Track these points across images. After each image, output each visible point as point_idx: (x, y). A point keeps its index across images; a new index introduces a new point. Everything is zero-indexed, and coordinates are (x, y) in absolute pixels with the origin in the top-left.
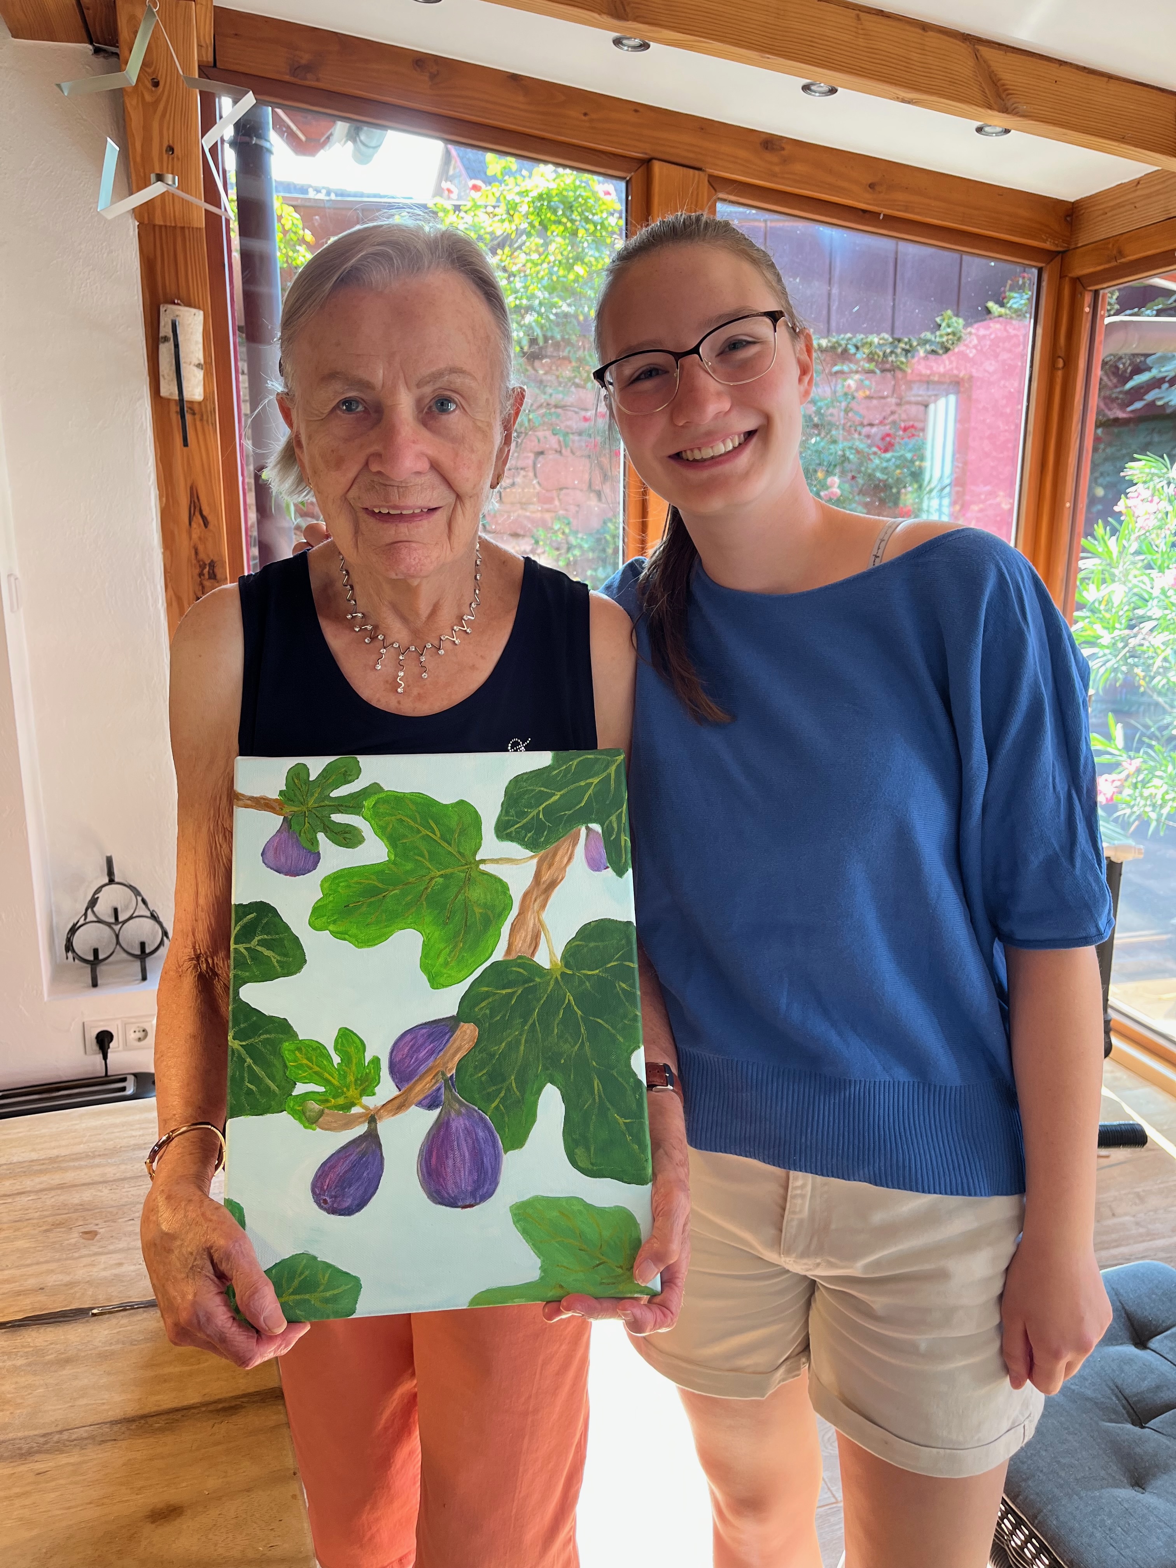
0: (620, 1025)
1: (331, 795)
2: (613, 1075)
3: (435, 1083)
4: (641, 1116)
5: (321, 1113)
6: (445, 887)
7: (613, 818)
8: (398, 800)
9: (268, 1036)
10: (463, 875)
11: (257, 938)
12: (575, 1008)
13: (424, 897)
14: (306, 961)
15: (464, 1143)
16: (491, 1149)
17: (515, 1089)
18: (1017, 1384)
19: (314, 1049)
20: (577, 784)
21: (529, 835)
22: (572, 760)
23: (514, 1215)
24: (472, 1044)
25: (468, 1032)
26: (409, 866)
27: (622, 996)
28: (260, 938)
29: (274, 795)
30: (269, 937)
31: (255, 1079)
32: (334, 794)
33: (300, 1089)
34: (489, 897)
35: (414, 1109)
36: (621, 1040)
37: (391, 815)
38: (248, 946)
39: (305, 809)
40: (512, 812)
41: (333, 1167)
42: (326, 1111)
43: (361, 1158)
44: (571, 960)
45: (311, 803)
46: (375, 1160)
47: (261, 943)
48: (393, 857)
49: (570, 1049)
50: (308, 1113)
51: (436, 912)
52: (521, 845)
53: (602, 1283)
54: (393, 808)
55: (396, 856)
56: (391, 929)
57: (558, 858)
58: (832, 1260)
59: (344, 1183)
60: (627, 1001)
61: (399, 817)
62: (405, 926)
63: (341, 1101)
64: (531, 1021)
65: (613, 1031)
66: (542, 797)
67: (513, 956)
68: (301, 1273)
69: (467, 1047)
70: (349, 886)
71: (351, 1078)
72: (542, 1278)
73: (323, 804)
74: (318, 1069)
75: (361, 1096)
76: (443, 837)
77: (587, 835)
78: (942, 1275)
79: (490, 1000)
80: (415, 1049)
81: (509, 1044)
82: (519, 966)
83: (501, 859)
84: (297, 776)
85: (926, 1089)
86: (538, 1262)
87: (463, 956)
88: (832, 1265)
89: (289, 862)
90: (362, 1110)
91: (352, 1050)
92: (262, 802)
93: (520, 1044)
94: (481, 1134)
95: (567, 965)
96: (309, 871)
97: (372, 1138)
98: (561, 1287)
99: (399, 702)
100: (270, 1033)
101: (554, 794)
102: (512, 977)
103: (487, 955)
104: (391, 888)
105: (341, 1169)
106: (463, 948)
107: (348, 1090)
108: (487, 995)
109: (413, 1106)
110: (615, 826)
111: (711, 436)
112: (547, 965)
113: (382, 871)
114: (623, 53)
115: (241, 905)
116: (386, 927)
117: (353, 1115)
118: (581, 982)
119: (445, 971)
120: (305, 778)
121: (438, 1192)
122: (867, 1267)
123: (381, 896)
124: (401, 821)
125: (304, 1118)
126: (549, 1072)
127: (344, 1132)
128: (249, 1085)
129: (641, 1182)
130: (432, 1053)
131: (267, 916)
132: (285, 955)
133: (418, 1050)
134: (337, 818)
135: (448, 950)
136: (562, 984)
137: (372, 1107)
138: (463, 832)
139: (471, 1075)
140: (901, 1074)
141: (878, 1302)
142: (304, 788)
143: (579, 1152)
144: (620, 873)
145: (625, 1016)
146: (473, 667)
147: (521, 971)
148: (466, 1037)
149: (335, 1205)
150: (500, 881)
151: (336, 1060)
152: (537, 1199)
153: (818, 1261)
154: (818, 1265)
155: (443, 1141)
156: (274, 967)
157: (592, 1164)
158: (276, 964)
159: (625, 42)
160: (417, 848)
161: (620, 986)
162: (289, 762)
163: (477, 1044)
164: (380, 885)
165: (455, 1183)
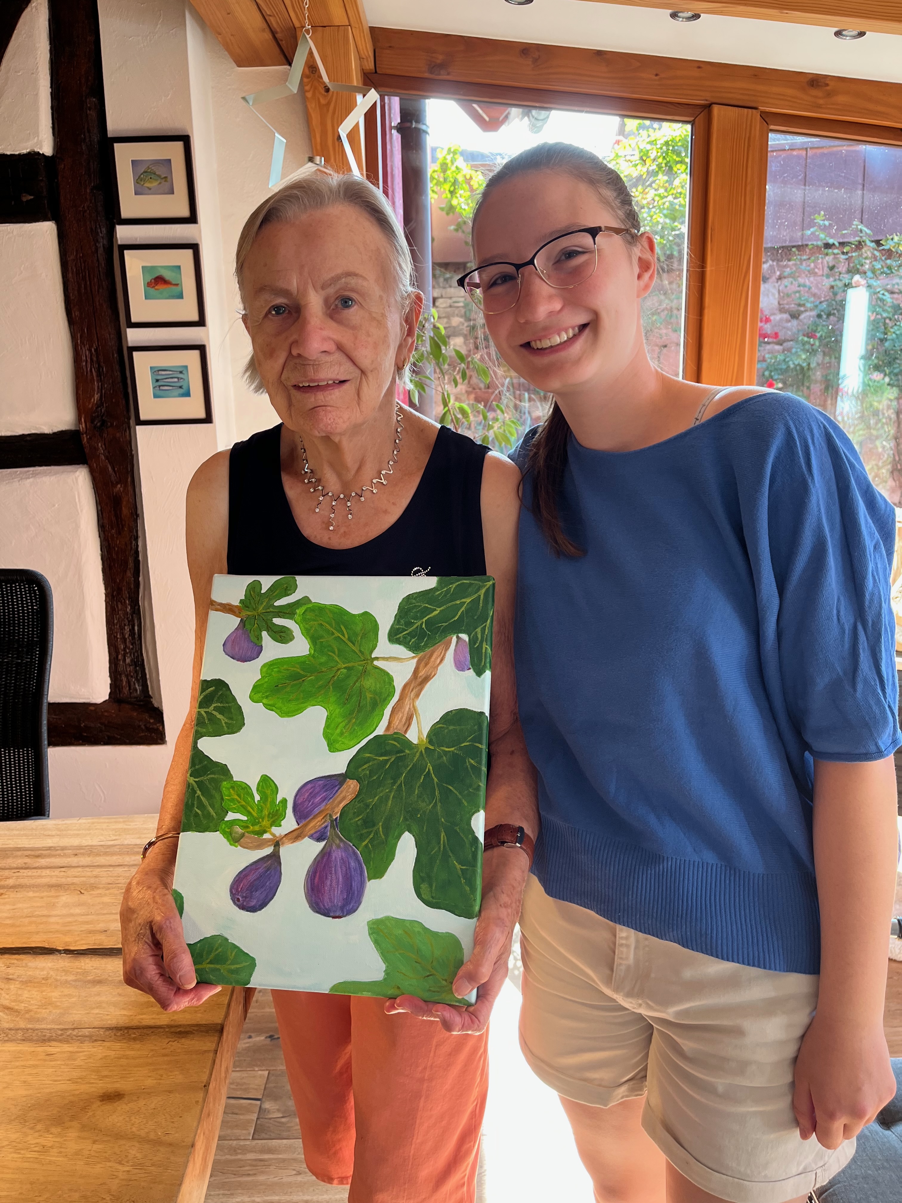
0: (466, 792)
1: (275, 604)
2: (456, 831)
3: (324, 822)
4: (474, 865)
5: (243, 835)
6: (348, 677)
7: (479, 630)
8: (321, 609)
9: (213, 776)
10: (361, 668)
11: (213, 705)
12: (433, 775)
13: (332, 682)
14: (244, 724)
15: (339, 869)
16: (359, 876)
17: (381, 833)
18: (805, 1135)
19: (242, 788)
20: (453, 603)
21: (413, 640)
22: (452, 583)
23: (370, 928)
24: (354, 796)
25: (352, 786)
26: (323, 659)
27: (470, 769)
28: (215, 705)
29: (236, 603)
30: (222, 705)
31: (201, 806)
32: (277, 603)
33: (231, 816)
34: (378, 686)
35: (307, 841)
36: (466, 804)
37: (314, 620)
38: (207, 710)
39: (256, 614)
40: (402, 622)
41: (246, 876)
42: (246, 834)
43: (266, 871)
44: (434, 738)
45: (261, 609)
46: (275, 874)
47: (215, 709)
48: (312, 652)
49: (425, 806)
50: (233, 835)
51: (338, 695)
52: (406, 647)
53: (430, 990)
54: (316, 615)
55: (315, 651)
56: (305, 704)
57: (433, 659)
58: (650, 1003)
59: (253, 888)
60: (473, 774)
61: (320, 622)
62: (316, 703)
63: (257, 828)
64: (399, 782)
65: (460, 797)
66: (426, 611)
67: (390, 732)
68: (217, 950)
69: (350, 797)
70: (279, 672)
71: (266, 812)
72: (385, 979)
73: (268, 610)
74: (244, 803)
75: (271, 826)
76: (349, 639)
77: (457, 642)
78: (738, 1032)
79: (371, 764)
80: (313, 795)
81: (381, 799)
82: (395, 739)
83: (390, 658)
84: (253, 590)
85: (732, 872)
86: (383, 967)
87: (355, 729)
88: (650, 1007)
89: (241, 651)
90: (270, 837)
91: (269, 792)
92: (228, 607)
93: (389, 798)
94: (353, 864)
95: (430, 742)
96: (254, 659)
97: (275, 857)
98: (398, 988)
99: (329, 538)
100: (215, 774)
101: (435, 610)
102: (388, 748)
103: (372, 729)
104: (309, 674)
105: (252, 877)
106: (355, 722)
107: (263, 821)
108: (368, 760)
109: (307, 838)
110: (479, 636)
111: (547, 330)
112: (415, 741)
113: (304, 662)
114: (680, 24)
115: (205, 681)
116: (302, 703)
117: (265, 839)
118: (440, 757)
119: (340, 739)
120: (259, 590)
121: (317, 904)
122: (678, 1014)
123: (301, 680)
124: (321, 625)
125: (230, 838)
126: (408, 823)
127: (257, 851)
128: (197, 810)
129: (469, 916)
130: (324, 799)
131: (221, 689)
132: (231, 719)
133: (315, 796)
134: (277, 621)
135: (344, 724)
136: (425, 756)
137: (277, 835)
138: (364, 635)
139: (350, 820)
140: (710, 857)
141: (687, 1045)
142: (257, 599)
143: (424, 886)
144: (479, 673)
145: (470, 786)
146: (386, 512)
147: (396, 743)
148: (350, 790)
149: (245, 904)
150: (388, 674)
151: (257, 798)
152: (388, 918)
153: (640, 1002)
154: (640, 1005)
155: (325, 866)
156: (223, 726)
157: (433, 897)
158: (224, 725)
159: (679, 14)
160: (330, 646)
161: (469, 761)
162: (249, 579)
163: (357, 796)
164: (302, 672)
165: (330, 899)
